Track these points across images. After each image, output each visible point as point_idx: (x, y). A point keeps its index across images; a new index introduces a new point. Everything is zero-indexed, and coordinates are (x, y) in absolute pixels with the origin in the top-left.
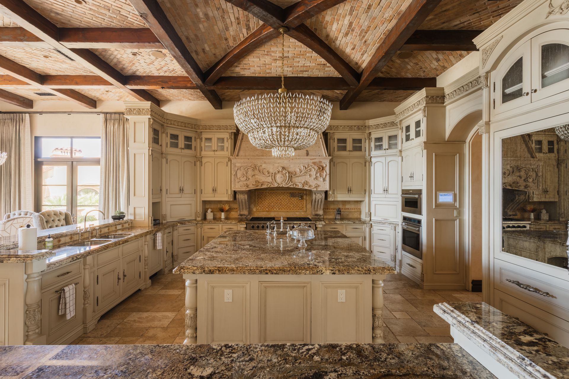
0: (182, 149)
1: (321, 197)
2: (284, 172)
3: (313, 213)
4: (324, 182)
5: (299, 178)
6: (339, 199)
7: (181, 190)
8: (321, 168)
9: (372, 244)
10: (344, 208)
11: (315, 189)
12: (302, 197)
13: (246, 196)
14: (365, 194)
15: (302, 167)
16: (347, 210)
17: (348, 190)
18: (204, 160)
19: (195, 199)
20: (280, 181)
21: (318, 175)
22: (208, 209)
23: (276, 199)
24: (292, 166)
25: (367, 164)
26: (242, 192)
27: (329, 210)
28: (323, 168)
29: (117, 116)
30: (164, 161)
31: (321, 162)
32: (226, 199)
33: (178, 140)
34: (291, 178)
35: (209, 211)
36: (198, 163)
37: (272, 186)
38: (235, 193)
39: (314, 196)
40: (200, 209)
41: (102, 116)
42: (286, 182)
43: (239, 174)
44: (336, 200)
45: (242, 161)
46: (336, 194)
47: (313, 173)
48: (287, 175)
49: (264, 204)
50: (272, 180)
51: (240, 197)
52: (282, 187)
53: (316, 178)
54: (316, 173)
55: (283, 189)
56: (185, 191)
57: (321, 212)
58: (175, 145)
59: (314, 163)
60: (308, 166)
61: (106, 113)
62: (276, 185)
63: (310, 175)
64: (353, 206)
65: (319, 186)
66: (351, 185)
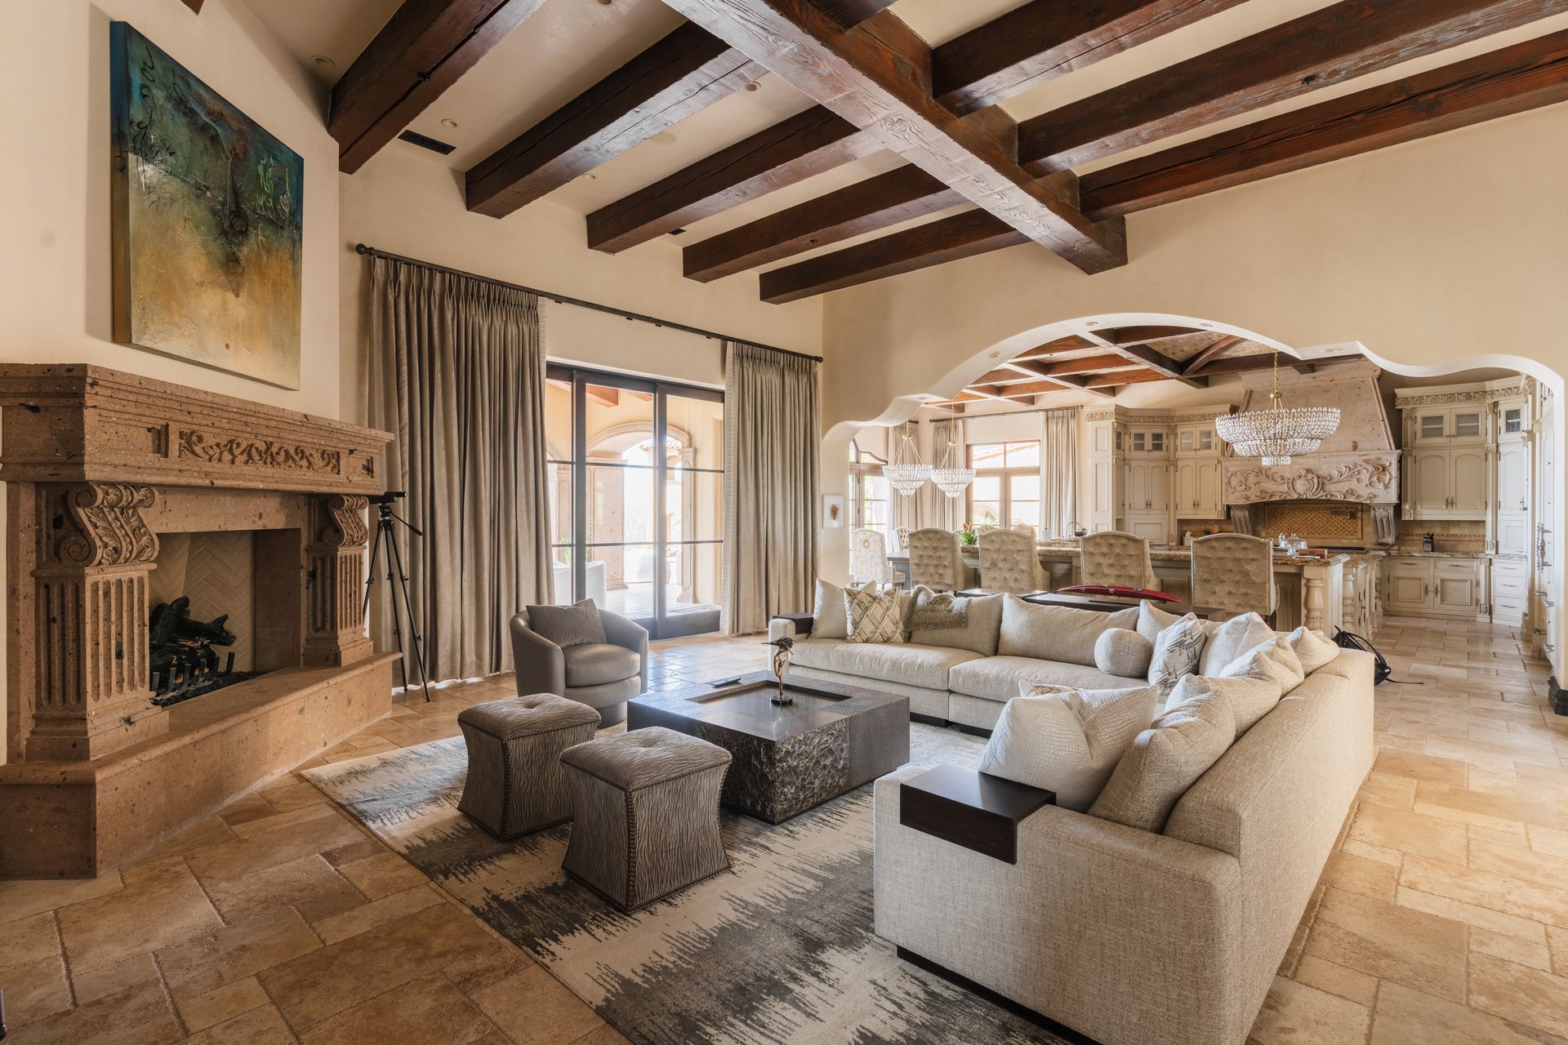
0: (1148, 451)
1: (1385, 514)
2: (1310, 476)
3: (1374, 541)
4: (1387, 491)
5: (1338, 484)
6: (1425, 518)
7: (1148, 505)
8: (1381, 469)
9: (1491, 593)
10: (1445, 533)
11: (1368, 502)
12: (1353, 516)
13: (1247, 513)
14: (1486, 508)
15: (1344, 469)
16: (1453, 538)
17: (1447, 503)
18: (1180, 464)
19: (1167, 516)
20: (1302, 489)
21: (1375, 479)
22: (1186, 532)
23: (1302, 518)
24: (1324, 467)
25: (1490, 457)
26: (1240, 507)
27: (1411, 537)
28: (1384, 469)
29: (1060, 413)
30: (1127, 468)
31: (1380, 459)
32: (1215, 517)
33: (1143, 439)
34: (1322, 485)
35: (1188, 534)
36: (1172, 469)
37: (1289, 498)
38: (1229, 508)
39: (1372, 512)
40: (1174, 531)
41: (1042, 415)
42: (1314, 491)
43: (1234, 482)
44: (1419, 518)
45: (1239, 463)
46: (1419, 508)
47: (1365, 476)
48: (1316, 480)
49: (1281, 525)
50: (1289, 488)
51: (1235, 514)
52: (1307, 499)
53: (1370, 484)
54: (1371, 477)
55: (1307, 501)
56: (1153, 506)
57: (1390, 540)
58: (1140, 447)
59: (1367, 462)
60: (1356, 467)
61: (1047, 411)
62: (1295, 496)
63: (1358, 480)
64: (1466, 531)
65: (1375, 496)
66: (1453, 494)
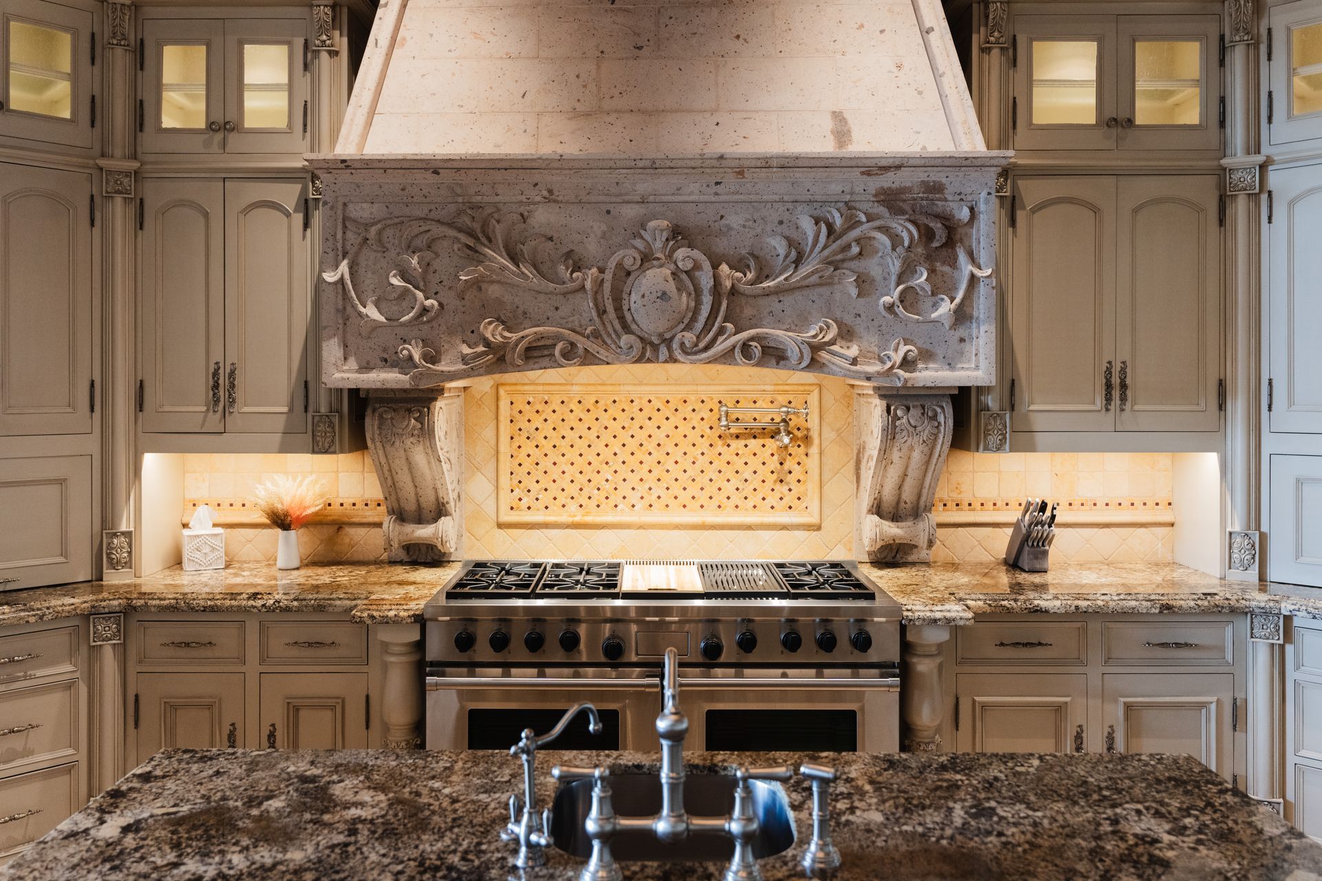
1: (925, 428)
2: (683, 256)
4: (961, 332)
5: (788, 300)
6: (1046, 443)
8: (940, 235)
9: (1291, 760)
11: (897, 380)
14: (1222, 406)
15: (807, 225)
17: (1109, 386)
18: (156, 193)
19: (92, 444)
20: (654, 320)
21: (920, 278)
23: (632, 445)
24: (735, 220)
25: (1240, 208)
26: (402, 400)
28: (952, 231)
31: (937, 188)
34: (727, 299)
36: (116, 212)
37: (602, 358)
42: (699, 325)
43: (373, 276)
44: (1023, 447)
45: (393, 184)
47: (885, 264)
49: (555, 472)
50: (602, 313)
53: (905, 301)
54: (907, 268)
56: (19, 396)
57: (920, 529)
60: (852, 224)
62: (627, 352)
63: (863, 283)
65: (921, 355)
66: (1127, 358)
